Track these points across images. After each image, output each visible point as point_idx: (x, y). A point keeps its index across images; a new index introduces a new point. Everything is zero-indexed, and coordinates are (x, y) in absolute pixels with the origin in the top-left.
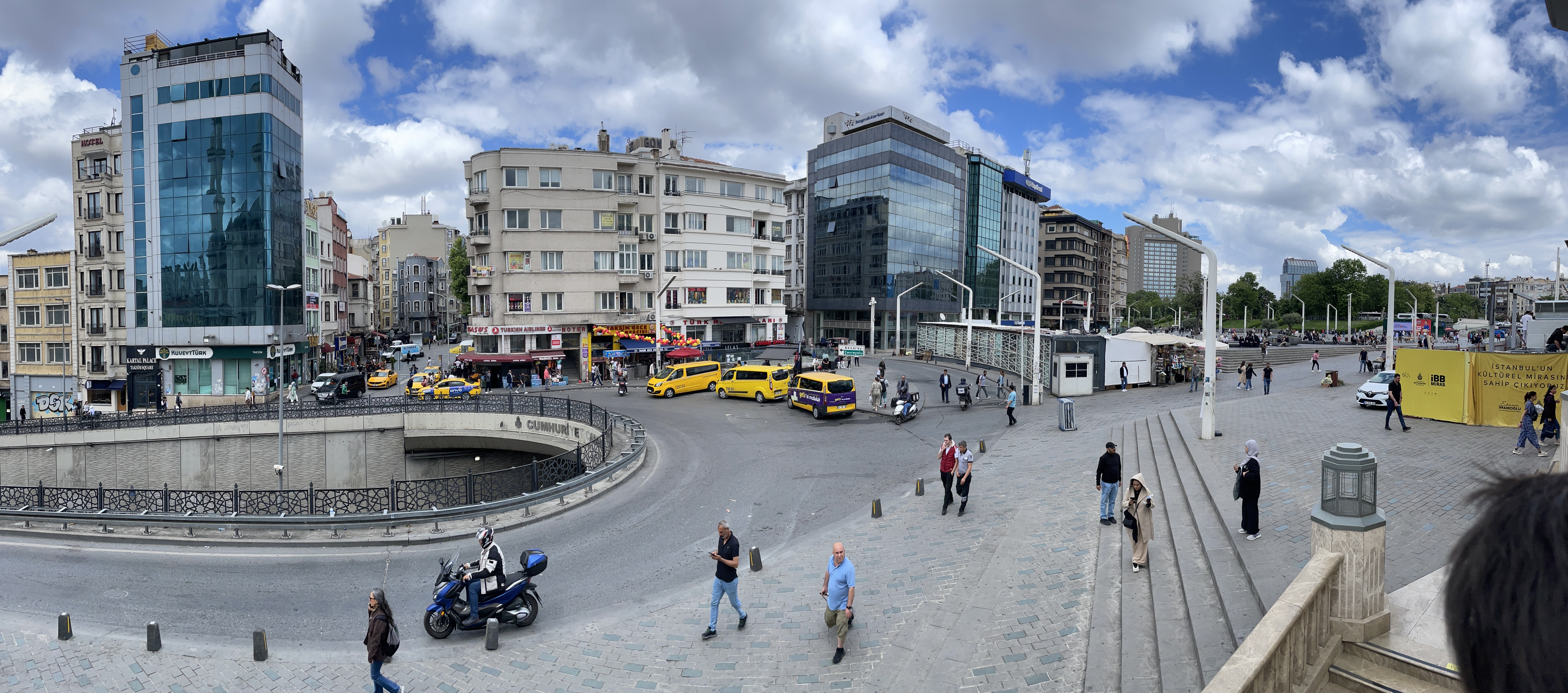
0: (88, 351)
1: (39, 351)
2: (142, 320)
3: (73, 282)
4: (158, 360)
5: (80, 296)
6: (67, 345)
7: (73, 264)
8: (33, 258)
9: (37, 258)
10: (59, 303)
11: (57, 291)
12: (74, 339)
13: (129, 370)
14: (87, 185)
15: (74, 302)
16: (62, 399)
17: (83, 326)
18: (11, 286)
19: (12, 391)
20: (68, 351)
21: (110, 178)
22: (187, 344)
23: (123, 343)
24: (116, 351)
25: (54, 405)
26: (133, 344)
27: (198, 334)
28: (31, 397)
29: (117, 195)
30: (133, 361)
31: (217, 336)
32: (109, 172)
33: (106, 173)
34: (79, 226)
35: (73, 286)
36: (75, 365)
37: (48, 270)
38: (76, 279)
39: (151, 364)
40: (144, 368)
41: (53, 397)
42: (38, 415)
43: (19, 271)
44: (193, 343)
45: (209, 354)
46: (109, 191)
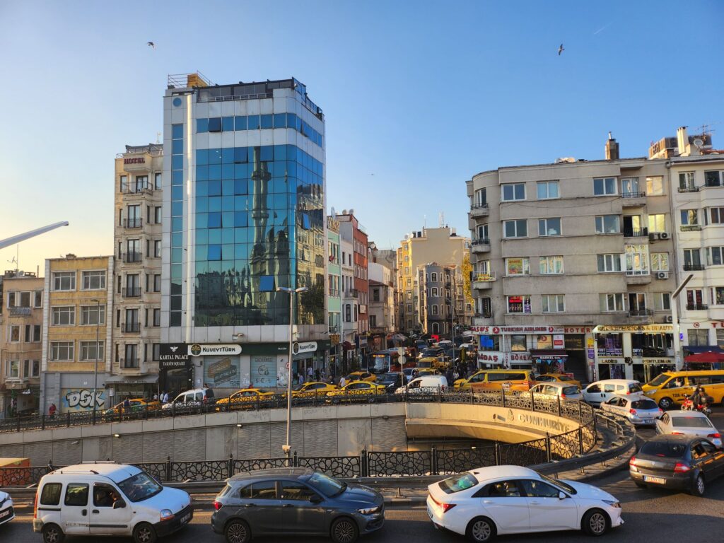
0: (122, 349)
1: (71, 349)
2: (176, 320)
3: (110, 285)
4: (190, 357)
5: (116, 298)
6: (101, 343)
7: (111, 268)
8: (70, 261)
9: (75, 262)
10: (95, 304)
11: (93, 292)
12: (109, 338)
13: (161, 365)
14: (128, 198)
15: (110, 303)
16: (93, 394)
17: (118, 326)
18: (46, 288)
19: (42, 388)
20: (101, 349)
21: (151, 193)
22: (218, 341)
23: (156, 341)
24: (150, 348)
25: (85, 401)
26: (167, 342)
27: (228, 332)
28: (60, 394)
29: (157, 208)
30: (166, 357)
31: (245, 334)
32: (150, 188)
33: (147, 189)
34: (118, 234)
35: (110, 289)
36: (108, 362)
37: (85, 273)
38: (114, 282)
39: (183, 360)
40: (177, 364)
41: (84, 393)
42: (66, 410)
43: (56, 274)
44: (223, 341)
45: (238, 350)
46: (149, 204)
